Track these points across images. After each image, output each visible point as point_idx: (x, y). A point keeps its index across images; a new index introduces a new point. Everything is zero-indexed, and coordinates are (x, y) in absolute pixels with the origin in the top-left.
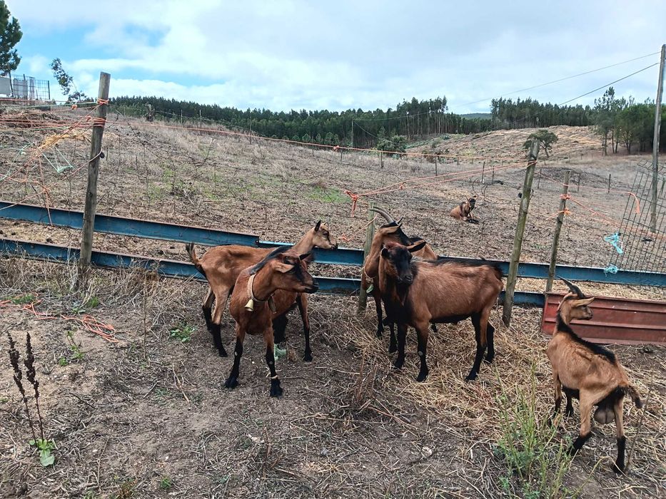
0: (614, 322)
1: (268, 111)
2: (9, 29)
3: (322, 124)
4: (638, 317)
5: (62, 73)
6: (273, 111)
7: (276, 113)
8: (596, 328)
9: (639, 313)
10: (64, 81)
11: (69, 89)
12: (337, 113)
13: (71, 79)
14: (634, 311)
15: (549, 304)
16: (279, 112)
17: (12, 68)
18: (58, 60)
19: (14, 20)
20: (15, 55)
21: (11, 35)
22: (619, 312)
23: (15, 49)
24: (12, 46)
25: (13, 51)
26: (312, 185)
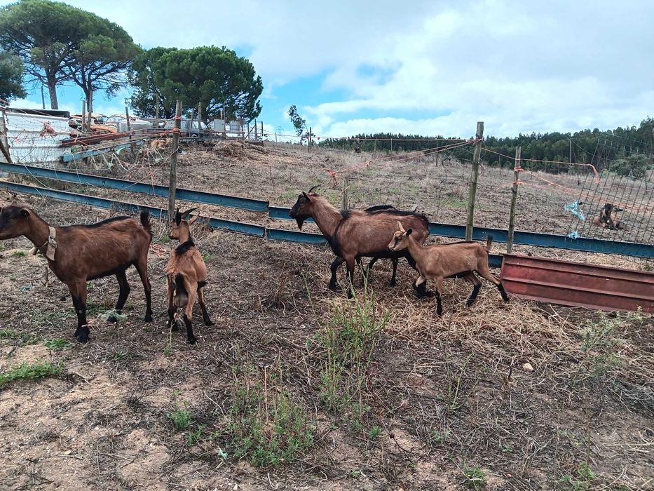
0: (582, 286)
1: (493, 138)
2: (254, 85)
3: (550, 147)
4: (610, 284)
5: (297, 117)
6: (498, 137)
7: (501, 139)
8: (562, 291)
9: (613, 280)
10: (298, 124)
11: (302, 131)
12: (570, 134)
13: (304, 122)
14: (608, 278)
15: (506, 264)
16: (504, 138)
17: (256, 115)
18: (294, 107)
19: (259, 77)
20: (258, 105)
21: (256, 89)
22: (588, 277)
23: (258, 100)
24: (256, 98)
25: (256, 102)
26: (449, 195)
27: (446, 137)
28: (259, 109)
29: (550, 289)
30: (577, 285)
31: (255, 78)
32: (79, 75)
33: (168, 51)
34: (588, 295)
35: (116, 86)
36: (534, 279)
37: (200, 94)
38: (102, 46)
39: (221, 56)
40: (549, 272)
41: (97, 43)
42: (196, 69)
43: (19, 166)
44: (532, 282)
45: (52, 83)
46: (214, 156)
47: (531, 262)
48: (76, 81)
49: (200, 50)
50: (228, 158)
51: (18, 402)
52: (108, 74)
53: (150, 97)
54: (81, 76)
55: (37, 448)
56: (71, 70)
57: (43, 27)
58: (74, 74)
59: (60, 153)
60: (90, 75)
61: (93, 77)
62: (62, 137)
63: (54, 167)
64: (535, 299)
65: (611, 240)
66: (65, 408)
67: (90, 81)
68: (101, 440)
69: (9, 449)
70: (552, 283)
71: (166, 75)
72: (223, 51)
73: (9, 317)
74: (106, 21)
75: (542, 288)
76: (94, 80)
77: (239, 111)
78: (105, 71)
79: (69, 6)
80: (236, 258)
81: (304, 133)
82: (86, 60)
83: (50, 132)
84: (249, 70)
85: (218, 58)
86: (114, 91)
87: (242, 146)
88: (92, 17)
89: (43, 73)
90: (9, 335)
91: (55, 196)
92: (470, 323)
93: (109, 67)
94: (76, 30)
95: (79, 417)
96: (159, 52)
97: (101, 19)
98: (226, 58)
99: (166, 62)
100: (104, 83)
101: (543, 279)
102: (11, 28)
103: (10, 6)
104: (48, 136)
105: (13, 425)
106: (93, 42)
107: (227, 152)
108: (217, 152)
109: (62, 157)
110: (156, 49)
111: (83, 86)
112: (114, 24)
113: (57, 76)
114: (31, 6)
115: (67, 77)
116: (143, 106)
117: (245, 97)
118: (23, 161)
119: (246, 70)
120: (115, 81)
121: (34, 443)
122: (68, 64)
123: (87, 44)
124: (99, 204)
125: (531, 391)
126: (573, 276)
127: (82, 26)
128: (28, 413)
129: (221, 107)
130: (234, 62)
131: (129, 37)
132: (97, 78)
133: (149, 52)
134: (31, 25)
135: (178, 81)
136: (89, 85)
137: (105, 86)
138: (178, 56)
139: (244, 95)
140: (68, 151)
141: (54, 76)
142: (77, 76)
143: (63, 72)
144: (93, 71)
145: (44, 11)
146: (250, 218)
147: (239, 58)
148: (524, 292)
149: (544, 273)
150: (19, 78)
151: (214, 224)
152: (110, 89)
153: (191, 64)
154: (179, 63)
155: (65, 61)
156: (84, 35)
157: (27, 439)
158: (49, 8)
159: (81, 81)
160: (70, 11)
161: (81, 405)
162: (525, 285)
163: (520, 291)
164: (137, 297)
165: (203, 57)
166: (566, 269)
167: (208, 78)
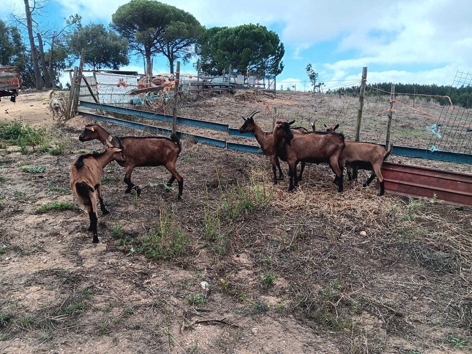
0: (438, 187)
2: (279, 50)
4: (463, 186)
5: (313, 72)
8: (423, 189)
9: (463, 183)
10: (313, 77)
11: (315, 82)
13: (318, 75)
14: (458, 181)
17: (279, 72)
18: (310, 65)
19: (282, 44)
20: (281, 65)
21: (279, 53)
22: (443, 180)
23: (281, 61)
24: (280, 59)
25: (280, 62)
26: (403, 127)
27: (439, 85)
28: (282, 67)
29: (415, 188)
30: (435, 186)
31: (279, 45)
32: (165, 49)
33: (221, 29)
34: (444, 193)
35: (189, 55)
36: (403, 180)
37: (240, 59)
38: (179, 28)
39: (255, 31)
40: (414, 175)
41: (176, 27)
42: (238, 40)
43: (104, 105)
44: (401, 182)
45: (148, 54)
46: (233, 100)
47: (401, 168)
48: (164, 53)
49: (241, 27)
50: (243, 102)
51: (47, 218)
52: (184, 48)
53: (209, 62)
54: (167, 50)
55: (47, 238)
56: (161, 46)
57: (143, 19)
58: (162, 48)
59: (130, 98)
60: (172, 48)
61: (175, 50)
62: (132, 88)
63: (125, 106)
64: (403, 194)
65: (463, 153)
66: (68, 223)
67: (173, 52)
68: (78, 238)
69: (35, 237)
70: (416, 183)
71: (218, 47)
72: (257, 27)
73: (63, 182)
74: (182, 12)
75: (409, 187)
76: (175, 52)
77: (268, 69)
78: (182, 45)
79: (159, 3)
80: (205, 160)
81: (317, 84)
82: (170, 39)
83: (124, 85)
84: (276, 39)
85: (254, 32)
86: (188, 59)
87: (254, 93)
88: (174, 9)
89: (143, 49)
90: (59, 190)
91: (116, 122)
92: (339, 206)
93: (185, 42)
94: (163, 19)
95: (73, 227)
96: (215, 30)
97: (179, 10)
98: (259, 32)
99: (218, 37)
100: (181, 54)
101: (410, 180)
102: (124, 20)
103: (124, 6)
104: (122, 87)
105: (42, 228)
106: (173, 26)
107: (243, 97)
108: (236, 98)
109: (132, 101)
110: (213, 29)
111: (168, 56)
112: (187, 13)
113: (152, 50)
114: (136, 5)
115: (158, 51)
116: (204, 68)
117: (272, 59)
118: (106, 102)
119: (273, 39)
120: (189, 52)
121: (47, 236)
122: (158, 41)
123: (169, 28)
124: (138, 127)
125: (353, 246)
126: (432, 179)
127: (167, 15)
128: (50, 224)
129: (255, 67)
130: (265, 35)
131: (197, 21)
132: (177, 50)
133: (209, 31)
134: (136, 17)
135: (226, 50)
136: (172, 55)
137: (182, 56)
138: (226, 32)
139: (271, 58)
140: (136, 97)
141: (150, 50)
142: (164, 50)
143: (156, 47)
144: (174, 46)
145: (143, 7)
146: (235, 139)
147: (269, 31)
148: (395, 189)
149: (410, 176)
150: (125, 52)
151: (196, 139)
152: (185, 57)
153: (234, 38)
154: (227, 38)
155: (157, 40)
156: (168, 23)
157: (44, 234)
158: (146, 6)
159: (167, 53)
160: (159, 6)
161: (76, 223)
162: (396, 185)
163: (392, 189)
164: (137, 177)
165: (243, 32)
166: (427, 174)
167: (245, 48)
